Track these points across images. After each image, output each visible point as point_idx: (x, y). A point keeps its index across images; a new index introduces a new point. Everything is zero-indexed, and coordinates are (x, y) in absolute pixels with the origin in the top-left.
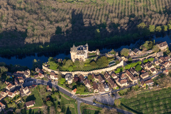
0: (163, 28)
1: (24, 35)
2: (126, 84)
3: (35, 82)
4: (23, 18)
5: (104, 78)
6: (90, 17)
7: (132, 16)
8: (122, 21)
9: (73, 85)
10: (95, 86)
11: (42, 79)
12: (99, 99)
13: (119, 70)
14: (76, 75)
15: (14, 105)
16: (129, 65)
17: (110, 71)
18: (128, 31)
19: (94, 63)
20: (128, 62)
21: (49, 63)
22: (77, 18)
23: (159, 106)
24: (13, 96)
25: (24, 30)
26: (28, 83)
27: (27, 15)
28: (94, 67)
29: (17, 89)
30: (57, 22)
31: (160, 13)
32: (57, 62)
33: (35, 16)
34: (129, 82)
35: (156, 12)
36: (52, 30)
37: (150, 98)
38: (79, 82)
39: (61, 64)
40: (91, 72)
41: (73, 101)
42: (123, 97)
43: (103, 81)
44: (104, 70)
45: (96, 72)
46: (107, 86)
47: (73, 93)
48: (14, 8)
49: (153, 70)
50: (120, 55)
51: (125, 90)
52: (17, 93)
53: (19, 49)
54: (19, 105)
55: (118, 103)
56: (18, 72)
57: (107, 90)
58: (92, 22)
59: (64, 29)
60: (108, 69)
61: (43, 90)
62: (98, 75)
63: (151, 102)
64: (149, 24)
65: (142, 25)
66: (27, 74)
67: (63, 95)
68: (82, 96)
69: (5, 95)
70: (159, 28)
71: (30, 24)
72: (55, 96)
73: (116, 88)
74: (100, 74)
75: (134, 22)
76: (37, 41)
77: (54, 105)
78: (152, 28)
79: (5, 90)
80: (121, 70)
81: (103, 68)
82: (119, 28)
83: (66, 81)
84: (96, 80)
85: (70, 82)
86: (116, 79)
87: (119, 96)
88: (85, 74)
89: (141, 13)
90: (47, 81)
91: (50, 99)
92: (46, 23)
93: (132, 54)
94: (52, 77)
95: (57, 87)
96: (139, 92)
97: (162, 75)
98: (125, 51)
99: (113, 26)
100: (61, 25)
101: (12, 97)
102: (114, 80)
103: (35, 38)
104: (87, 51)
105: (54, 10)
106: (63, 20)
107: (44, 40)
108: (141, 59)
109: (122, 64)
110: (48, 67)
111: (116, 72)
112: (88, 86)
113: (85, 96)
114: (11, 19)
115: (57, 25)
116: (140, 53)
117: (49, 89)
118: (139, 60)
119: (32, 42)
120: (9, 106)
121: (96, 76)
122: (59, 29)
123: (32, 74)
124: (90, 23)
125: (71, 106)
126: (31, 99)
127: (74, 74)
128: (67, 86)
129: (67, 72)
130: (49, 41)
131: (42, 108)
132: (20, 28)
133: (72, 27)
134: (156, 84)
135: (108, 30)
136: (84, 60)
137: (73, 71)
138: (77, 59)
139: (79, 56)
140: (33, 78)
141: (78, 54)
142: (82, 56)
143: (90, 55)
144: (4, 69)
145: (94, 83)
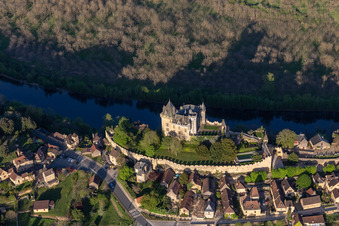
2: (257, 213)
3: (78, 163)
6: (276, 44)
9: (145, 187)
10: (188, 200)
11: (95, 159)
13: (255, 177)
14: (159, 166)
16: (282, 171)
17: (235, 175)
19: (205, 148)
24: (18, 181)
25: (131, 50)
27: (155, 19)
29: (35, 169)
38: (159, 182)
40: (192, 168)
43: (209, 193)
44: (222, 169)
46: (209, 207)
47: (137, 204)
49: (337, 193)
52: (29, 179)
53: (103, 85)
54: (21, 204)
56: (56, 134)
57: (210, 215)
58: (274, 55)
59: (208, 61)
60: (231, 170)
61: (81, 183)
62: (205, 177)
66: (71, 142)
67: (114, 203)
68: (151, 216)
69: (4, 176)
71: (150, 39)
72: (101, 201)
73: (230, 215)
74: (211, 177)
76: (142, 77)
79: (9, 166)
80: (260, 176)
81: (223, 164)
82: (325, 78)
83: (135, 174)
84: (196, 187)
85: (141, 178)
86: (242, 195)
88: (179, 168)
90: (100, 165)
92: (181, 42)
93: (303, 145)
94: (113, 160)
100: (208, 50)
101: (16, 182)
103: (142, 69)
105: (214, 17)
106: (219, 41)
108: (322, 162)
109: (267, 163)
111: (247, 179)
112: (172, 195)
113: (158, 218)
114: (119, 24)
115: (197, 49)
116: (325, 146)
117: (92, 184)
118: (316, 163)
119: (132, 77)
121: (198, 177)
123: (82, 145)
124: (268, 58)
127: (155, 163)
128: (130, 184)
129: (142, 157)
130: (165, 81)
132: (126, 44)
133: (225, 60)
135: (299, 77)
136: (188, 138)
137: (154, 157)
138: (173, 133)
139: (177, 126)
140: (79, 153)
141: (175, 122)
142: (183, 128)
143: (206, 130)
144: (28, 124)
145: (188, 193)
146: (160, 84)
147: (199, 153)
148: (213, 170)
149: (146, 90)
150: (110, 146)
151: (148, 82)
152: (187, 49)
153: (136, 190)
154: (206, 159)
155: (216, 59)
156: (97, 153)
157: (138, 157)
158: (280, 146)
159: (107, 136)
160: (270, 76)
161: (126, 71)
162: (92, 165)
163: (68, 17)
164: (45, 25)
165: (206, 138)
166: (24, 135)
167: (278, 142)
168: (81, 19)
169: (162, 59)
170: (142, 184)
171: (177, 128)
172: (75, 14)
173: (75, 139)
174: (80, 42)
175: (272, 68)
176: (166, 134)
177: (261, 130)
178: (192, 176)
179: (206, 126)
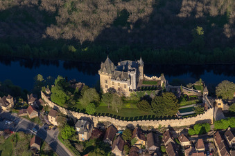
3: (15, 125)
9: (88, 145)
11: (33, 120)
13: (198, 129)
14: (100, 124)
16: (224, 122)
17: (178, 128)
25: (53, 9)
28: (143, 113)
38: (101, 140)
39: (78, 95)
40: (135, 123)
43: (154, 148)
44: (164, 123)
45: (145, 124)
53: (28, 46)
58: (200, 9)
59: (133, 18)
60: (174, 123)
61: (21, 144)
62: (147, 132)
66: (6, 104)
74: (154, 132)
76: (68, 36)
80: (203, 129)
81: (165, 118)
83: (77, 133)
84: (140, 142)
85: (83, 137)
86: (187, 148)
88: (121, 125)
94: (53, 120)
95: (54, 144)
100: (133, 6)
103: (66, 29)
109: (209, 115)
111: (191, 132)
112: (118, 152)
117: (34, 145)
119: (57, 37)
121: (142, 132)
123: (17, 107)
124: (194, 12)
127: (96, 120)
128: (73, 143)
129: (83, 115)
130: (92, 39)
132: (47, 3)
133: (151, 16)
135: (227, 30)
136: (128, 94)
137: (95, 115)
138: (112, 90)
139: (116, 82)
140: (15, 115)
141: (114, 78)
142: (122, 84)
143: (145, 85)
145: (133, 149)
146: (87, 43)
147: (141, 108)
148: (155, 124)
149: (74, 49)
150: (48, 106)
151: (74, 41)
152: (110, 7)
153: (80, 148)
154: (148, 114)
155: (142, 15)
156: (34, 114)
157: (77, 116)
158: (220, 97)
159: (43, 96)
160: (200, 30)
161: (50, 31)
162: (30, 126)
165: (146, 93)
167: (218, 94)
169: (86, 18)
170: (84, 143)
171: (116, 84)
173: (10, 100)
175: (200, 22)
176: (105, 91)
177: (199, 83)
178: (135, 131)
179: (144, 81)
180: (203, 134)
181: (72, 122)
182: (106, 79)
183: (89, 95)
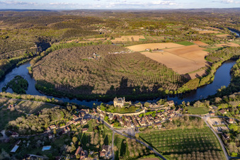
0: (174, 92)
1: (92, 88)
2: (145, 124)
3: (91, 117)
4: (93, 79)
5: (131, 119)
6: (132, 82)
7: (157, 83)
8: (150, 86)
9: (113, 121)
10: (126, 123)
12: (127, 132)
14: (115, 115)
15: (75, 130)
16: (148, 113)
18: (152, 92)
19: (127, 109)
20: (148, 111)
21: (101, 106)
22: (124, 81)
23: (163, 141)
24: (76, 123)
25: (93, 86)
26: (86, 117)
27: (97, 77)
28: (126, 112)
29: (80, 120)
30: (112, 82)
31: (174, 83)
32: (105, 106)
33: (101, 78)
34: (147, 123)
35: (171, 82)
36: (108, 87)
37: (158, 135)
38: (116, 120)
39: (108, 108)
40: (124, 115)
41: (111, 131)
42: (141, 132)
44: (132, 114)
45: (127, 114)
46: (132, 124)
47: (112, 126)
48: (90, 72)
49: (163, 117)
50: (143, 106)
51: (143, 128)
52: (79, 122)
53: (88, 96)
54: (78, 130)
55: (137, 136)
56: (82, 110)
57: (132, 126)
58: (132, 85)
59: (115, 87)
60: (135, 114)
61: (94, 122)
63: (159, 138)
64: (166, 89)
65: (161, 89)
67: (105, 127)
68: (117, 129)
69: (71, 122)
70: (171, 92)
71: (97, 82)
72: (101, 127)
73: (138, 126)
75: (157, 86)
76: (98, 93)
77: (99, 132)
78: (167, 92)
79: (72, 120)
83: (109, 118)
84: (127, 120)
85: (111, 119)
87: (139, 131)
88: (121, 115)
89: (162, 82)
90: (97, 117)
91: (98, 128)
92: (106, 82)
93: (151, 106)
94: (101, 115)
95: (103, 122)
96: (152, 130)
97: (168, 121)
98: (146, 104)
99: (144, 88)
100: (114, 84)
102: (137, 121)
103: (98, 91)
104: (123, 101)
105: (112, 76)
106: (116, 82)
107: (103, 92)
109: (144, 111)
110: (100, 108)
111: (140, 116)
112: (121, 122)
114: (87, 79)
115: (112, 84)
116: (156, 106)
117: (98, 122)
118: (155, 110)
119: (95, 93)
120: (73, 130)
121: (127, 117)
122: (113, 86)
123: (90, 112)
125: (109, 134)
126: (86, 127)
128: (109, 121)
129: (110, 113)
131: (92, 133)
132: (91, 84)
133: (120, 87)
134: (163, 126)
135: (141, 90)
136: (122, 107)
137: (113, 113)
138: (117, 106)
140: (90, 114)
141: (118, 103)
142: (120, 104)
144: (74, 107)
145: (125, 121)
146: (104, 94)
148: (130, 114)
150: (99, 111)
151: (100, 94)
154: (128, 112)
156: (96, 114)
161: (93, 91)
163: (71, 78)
164: (65, 81)
165: (126, 106)
166: (74, 111)
168: (75, 78)
169: (102, 88)
172: (73, 77)
173: (88, 110)
174: (77, 85)
175: (133, 88)
176: (115, 106)
177: (140, 103)
178: (125, 117)
179: (125, 103)
180: (143, 116)
181: (107, 115)
182: (116, 103)
183: (111, 107)
